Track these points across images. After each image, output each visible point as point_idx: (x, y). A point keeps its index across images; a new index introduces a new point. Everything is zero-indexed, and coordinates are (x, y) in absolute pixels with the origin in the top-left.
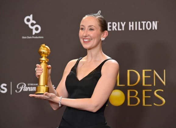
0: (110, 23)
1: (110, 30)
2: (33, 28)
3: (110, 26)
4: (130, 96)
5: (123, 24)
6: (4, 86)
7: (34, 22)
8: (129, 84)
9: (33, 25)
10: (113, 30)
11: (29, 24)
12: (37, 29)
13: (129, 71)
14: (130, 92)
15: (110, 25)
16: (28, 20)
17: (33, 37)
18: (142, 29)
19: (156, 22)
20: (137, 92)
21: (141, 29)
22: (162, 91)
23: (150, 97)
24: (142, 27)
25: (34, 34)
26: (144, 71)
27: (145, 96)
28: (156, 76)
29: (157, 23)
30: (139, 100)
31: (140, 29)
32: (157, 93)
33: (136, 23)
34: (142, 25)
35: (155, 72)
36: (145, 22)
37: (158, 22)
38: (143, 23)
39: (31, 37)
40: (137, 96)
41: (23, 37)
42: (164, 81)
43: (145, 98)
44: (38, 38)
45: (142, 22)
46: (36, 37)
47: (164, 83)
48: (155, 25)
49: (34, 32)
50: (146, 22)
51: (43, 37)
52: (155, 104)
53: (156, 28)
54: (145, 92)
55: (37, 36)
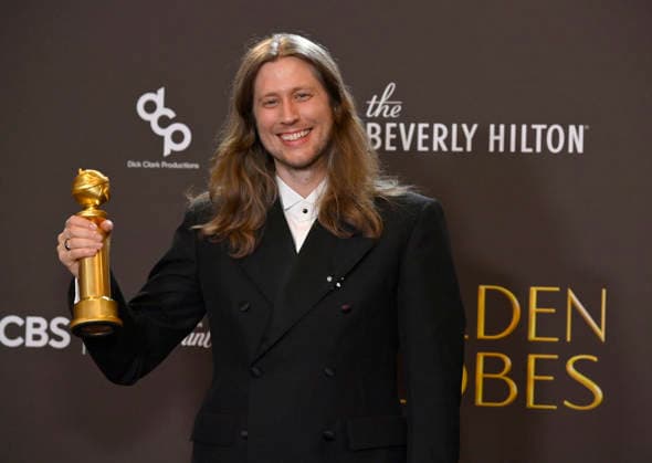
0: (427, 125)
1: (426, 149)
2: (167, 133)
3: (426, 137)
4: (485, 372)
5: (470, 129)
6: (60, 326)
7: (171, 114)
8: (481, 334)
9: (164, 122)
10: (435, 148)
11: (153, 119)
12: (178, 137)
13: (483, 288)
14: (485, 358)
15: (425, 131)
16: (150, 107)
17: (164, 164)
18: (534, 148)
19: (581, 128)
20: (508, 362)
21: (530, 150)
22: (595, 359)
23: (551, 378)
24: (531, 142)
25: (167, 152)
26: (534, 291)
27: (536, 374)
28: (574, 308)
29: (585, 131)
30: (514, 389)
31: (524, 149)
32: (576, 365)
33: (513, 127)
34: (531, 134)
35: (571, 294)
36: (544, 127)
37: (587, 127)
38: (535, 130)
39: (157, 165)
40: (507, 375)
41: (131, 164)
42: (599, 326)
43: (536, 382)
44: (180, 166)
45: (534, 126)
46: (175, 165)
47: (602, 334)
48: (576, 138)
49: (169, 147)
50: (548, 127)
51: (197, 166)
52: (566, 403)
53: (580, 149)
54: (537, 360)
55: (179, 162)
